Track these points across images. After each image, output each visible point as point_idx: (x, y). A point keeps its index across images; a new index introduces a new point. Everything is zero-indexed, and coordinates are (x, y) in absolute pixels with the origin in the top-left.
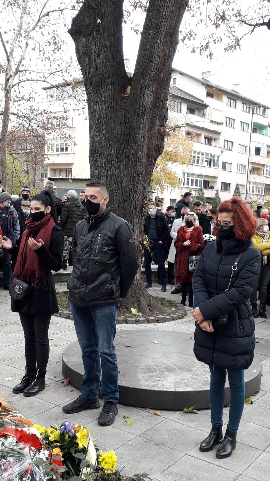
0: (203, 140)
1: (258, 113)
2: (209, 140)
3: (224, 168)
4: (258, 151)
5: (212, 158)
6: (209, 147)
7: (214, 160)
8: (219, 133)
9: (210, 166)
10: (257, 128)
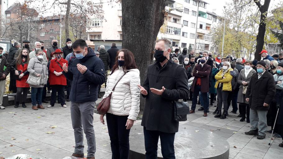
0: (172, 20)
1: (201, 6)
2: (175, 20)
3: (183, 35)
4: (201, 26)
5: (177, 30)
6: (175, 24)
7: (178, 31)
8: (180, 17)
9: (176, 34)
10: (201, 14)
